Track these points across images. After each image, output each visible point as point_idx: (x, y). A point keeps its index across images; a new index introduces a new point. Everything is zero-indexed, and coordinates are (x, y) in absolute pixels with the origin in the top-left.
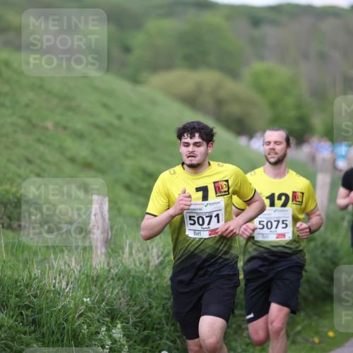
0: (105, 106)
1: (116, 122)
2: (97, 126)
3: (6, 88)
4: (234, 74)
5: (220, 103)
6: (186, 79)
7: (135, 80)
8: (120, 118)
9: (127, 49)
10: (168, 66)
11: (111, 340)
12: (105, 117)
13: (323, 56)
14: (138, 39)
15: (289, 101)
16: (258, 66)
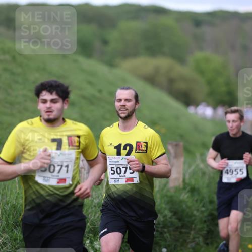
0: (90, 83)
1: (97, 94)
2: (84, 97)
3: (19, 70)
4: (181, 60)
5: (171, 81)
6: (147, 64)
7: (111, 64)
8: (100, 91)
9: (105, 42)
10: (135, 55)
11: (93, 250)
12: (90, 91)
13: (245, 48)
14: (113, 35)
15: (221, 80)
16: (199, 55)
